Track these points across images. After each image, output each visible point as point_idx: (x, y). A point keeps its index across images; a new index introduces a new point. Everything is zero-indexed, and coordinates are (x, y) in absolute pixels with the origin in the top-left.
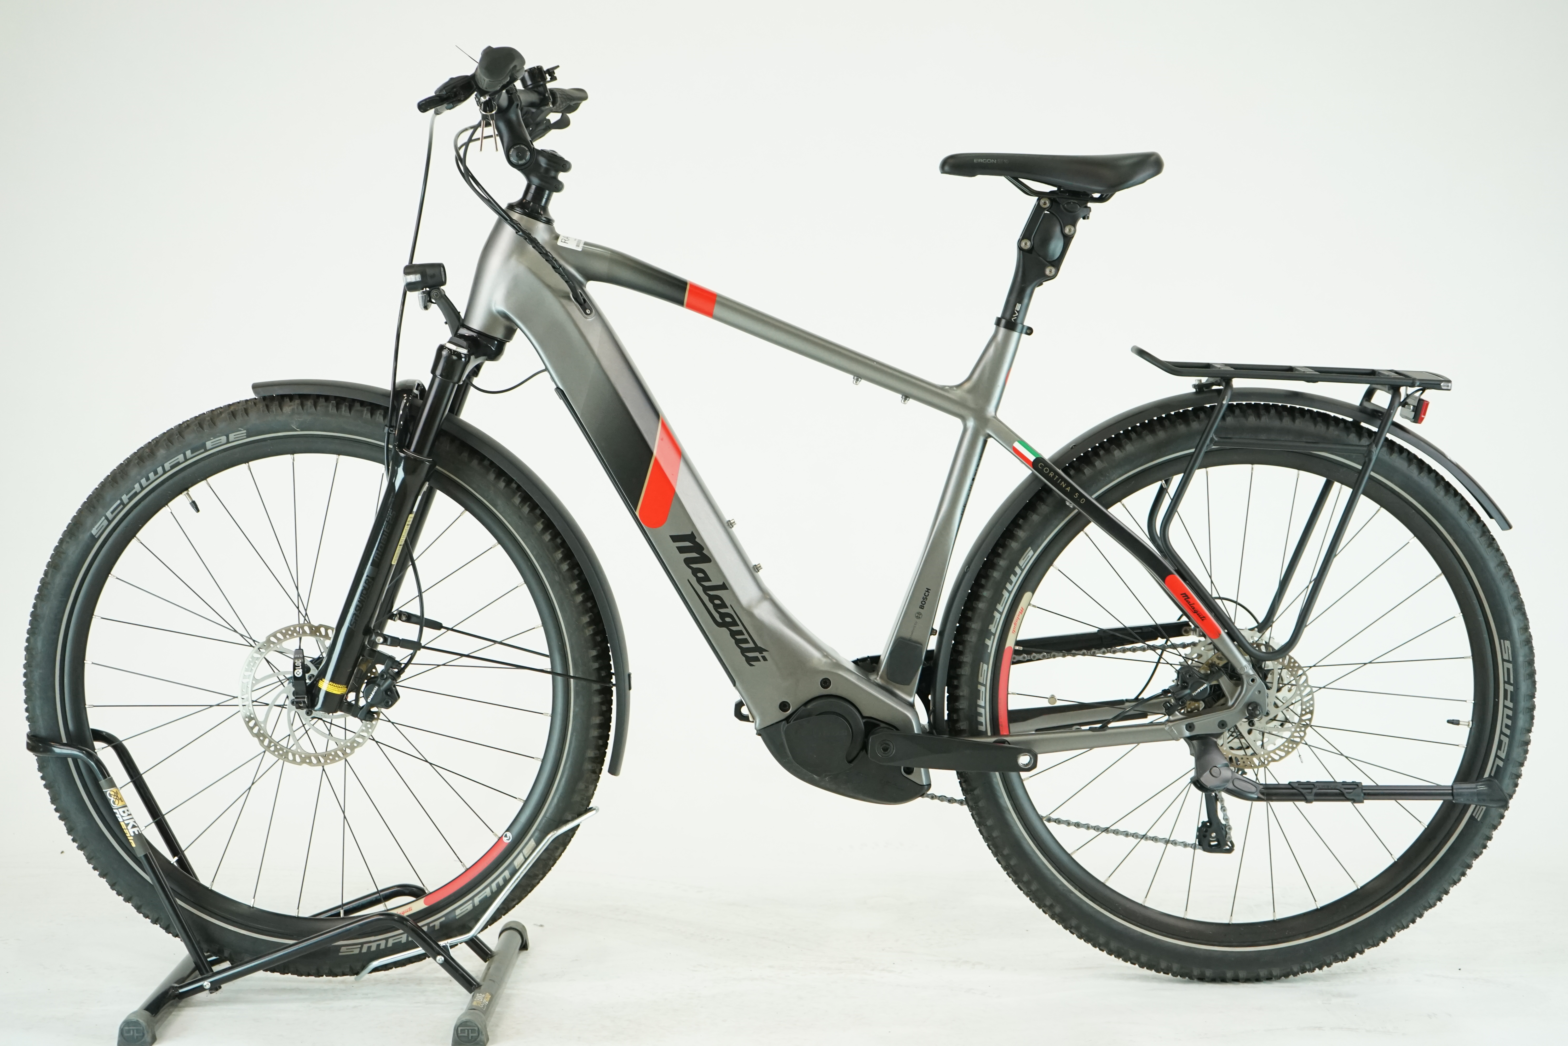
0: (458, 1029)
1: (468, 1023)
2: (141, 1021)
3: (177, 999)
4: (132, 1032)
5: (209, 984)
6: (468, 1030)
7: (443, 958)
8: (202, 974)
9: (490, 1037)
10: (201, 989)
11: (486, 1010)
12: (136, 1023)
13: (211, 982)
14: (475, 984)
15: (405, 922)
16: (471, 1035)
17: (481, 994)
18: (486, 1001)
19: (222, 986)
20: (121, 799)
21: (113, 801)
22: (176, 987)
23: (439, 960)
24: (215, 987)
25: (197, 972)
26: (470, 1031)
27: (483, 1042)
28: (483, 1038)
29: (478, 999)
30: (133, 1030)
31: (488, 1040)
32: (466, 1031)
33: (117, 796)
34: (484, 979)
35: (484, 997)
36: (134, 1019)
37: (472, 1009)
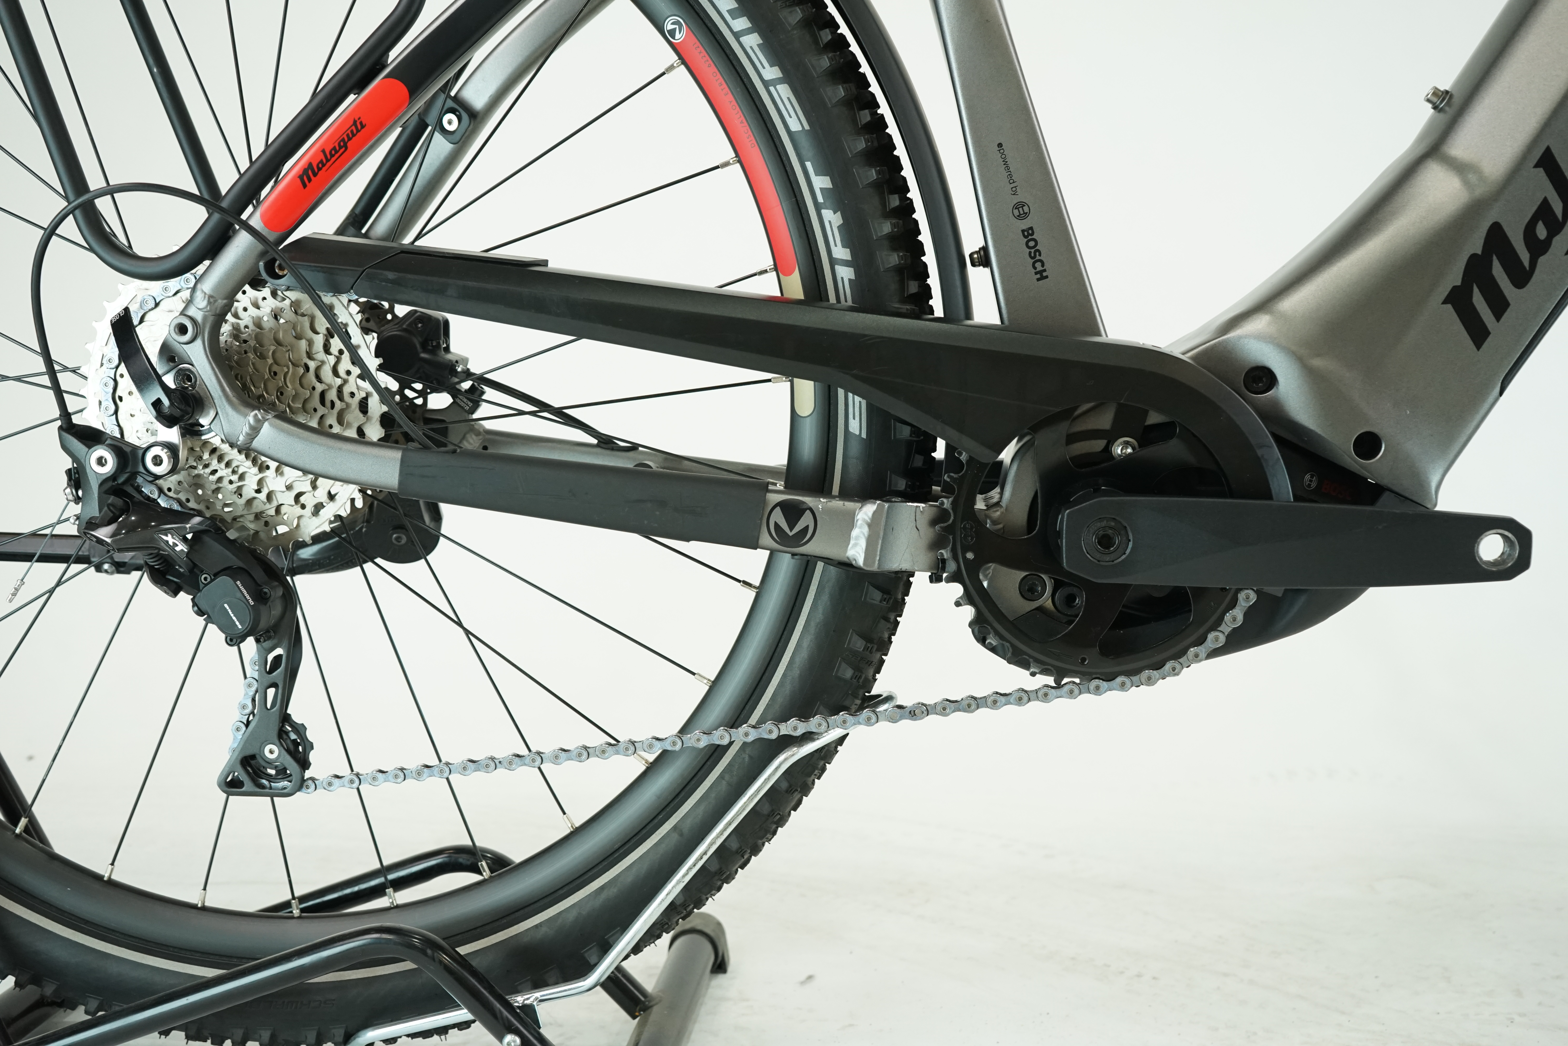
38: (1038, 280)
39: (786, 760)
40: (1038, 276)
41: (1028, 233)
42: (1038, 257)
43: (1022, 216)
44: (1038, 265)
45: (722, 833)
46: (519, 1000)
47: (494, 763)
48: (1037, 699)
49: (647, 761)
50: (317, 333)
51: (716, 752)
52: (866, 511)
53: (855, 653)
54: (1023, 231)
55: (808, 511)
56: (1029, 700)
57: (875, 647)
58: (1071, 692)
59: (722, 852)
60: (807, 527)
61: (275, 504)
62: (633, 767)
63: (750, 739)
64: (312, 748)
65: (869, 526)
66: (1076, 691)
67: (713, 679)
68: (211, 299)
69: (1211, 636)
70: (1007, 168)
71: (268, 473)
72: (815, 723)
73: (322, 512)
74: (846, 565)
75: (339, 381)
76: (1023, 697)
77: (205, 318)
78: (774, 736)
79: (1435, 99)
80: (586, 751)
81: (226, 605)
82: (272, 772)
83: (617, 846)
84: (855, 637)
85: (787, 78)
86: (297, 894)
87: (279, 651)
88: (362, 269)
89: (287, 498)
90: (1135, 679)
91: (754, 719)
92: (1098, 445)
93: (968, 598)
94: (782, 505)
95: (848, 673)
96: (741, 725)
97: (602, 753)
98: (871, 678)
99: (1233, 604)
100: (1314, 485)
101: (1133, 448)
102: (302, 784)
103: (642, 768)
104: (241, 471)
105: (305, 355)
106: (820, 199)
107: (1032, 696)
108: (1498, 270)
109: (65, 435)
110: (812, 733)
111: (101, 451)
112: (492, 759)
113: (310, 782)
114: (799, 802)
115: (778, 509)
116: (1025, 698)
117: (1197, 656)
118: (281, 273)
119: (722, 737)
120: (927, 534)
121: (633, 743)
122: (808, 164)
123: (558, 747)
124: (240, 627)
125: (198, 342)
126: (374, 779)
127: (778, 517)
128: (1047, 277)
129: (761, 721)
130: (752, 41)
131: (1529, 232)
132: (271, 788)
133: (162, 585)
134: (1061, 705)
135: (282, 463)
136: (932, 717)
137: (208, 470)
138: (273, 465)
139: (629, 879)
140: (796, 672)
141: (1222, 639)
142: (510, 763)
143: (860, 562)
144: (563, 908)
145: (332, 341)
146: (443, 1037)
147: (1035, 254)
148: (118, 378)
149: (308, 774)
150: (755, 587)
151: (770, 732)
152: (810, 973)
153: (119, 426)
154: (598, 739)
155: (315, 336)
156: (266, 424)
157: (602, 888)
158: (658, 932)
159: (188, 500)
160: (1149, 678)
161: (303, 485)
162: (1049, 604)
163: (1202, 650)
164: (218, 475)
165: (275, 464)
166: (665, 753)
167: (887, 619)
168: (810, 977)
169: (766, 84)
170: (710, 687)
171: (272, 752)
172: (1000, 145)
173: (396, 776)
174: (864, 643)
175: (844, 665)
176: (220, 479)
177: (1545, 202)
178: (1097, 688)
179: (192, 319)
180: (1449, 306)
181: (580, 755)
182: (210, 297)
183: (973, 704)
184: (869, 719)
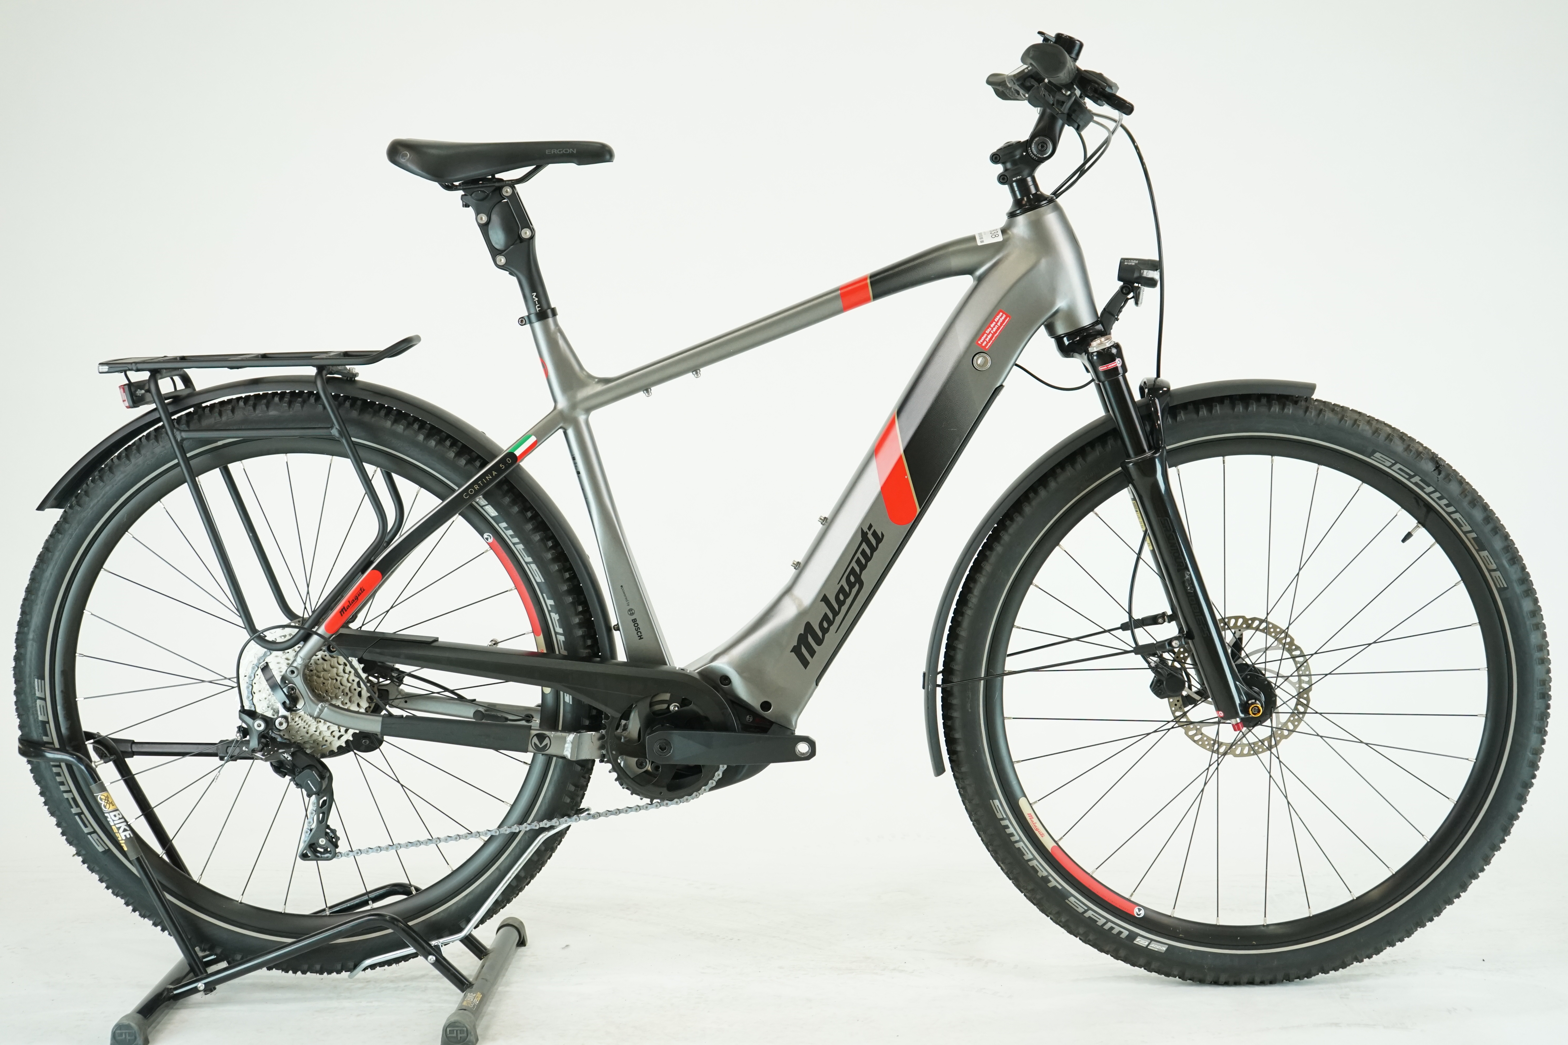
0: (446, 1029)
1: (456, 1024)
2: (133, 1024)
3: (172, 1000)
4: (124, 1036)
5: (204, 985)
6: (457, 1031)
7: (434, 958)
8: (196, 975)
9: (479, 1038)
10: (195, 990)
11: (477, 1011)
12: (128, 1027)
13: (205, 984)
14: (467, 983)
15: (395, 923)
16: (459, 1036)
17: (472, 994)
18: (477, 1001)
19: (217, 987)
20: (112, 803)
21: (104, 805)
22: (171, 989)
23: (430, 960)
24: (210, 988)
25: (192, 974)
26: (459, 1032)
27: (473, 1042)
28: (472, 1038)
29: (469, 999)
30: (125, 1033)
31: (477, 1040)
32: (455, 1031)
33: (108, 800)
34: (477, 978)
35: (475, 997)
36: (126, 1022)
37: (462, 1009)
38: (639, 639)
39: (542, 837)
40: (639, 638)
41: (634, 621)
42: (639, 630)
43: (632, 614)
44: (639, 633)
45: (517, 869)
46: (433, 943)
47: (419, 843)
48: (643, 809)
49: (484, 841)
50: (340, 665)
51: (514, 835)
52: (571, 737)
53: (571, 792)
54: (632, 620)
55: (547, 738)
56: (640, 810)
57: (579, 789)
58: (657, 806)
59: (517, 877)
60: (547, 744)
61: (322, 736)
62: (478, 843)
63: (528, 829)
64: (339, 839)
65: (572, 743)
66: (659, 805)
67: (512, 804)
68: (303, 659)
69: (710, 782)
70: (625, 595)
71: (320, 724)
72: (554, 822)
73: (342, 738)
74: (564, 758)
75: (349, 685)
76: (638, 808)
77: (301, 667)
78: (537, 828)
79: (794, 566)
80: (459, 837)
81: (309, 782)
82: (322, 850)
83: (472, 878)
84: (571, 785)
85: (535, 562)
86: (328, 906)
87: (325, 798)
88: (366, 649)
89: (328, 734)
90: (681, 800)
91: (529, 821)
92: (665, 706)
93: (614, 769)
94: (537, 735)
95: (568, 800)
96: (523, 824)
97: (466, 837)
98: (579, 802)
99: (718, 769)
100: (751, 720)
101: (678, 708)
102: (335, 855)
103: (482, 843)
104: (309, 724)
105: (335, 674)
106: (550, 609)
107: (641, 808)
108: (810, 640)
109: (241, 714)
110: (553, 826)
111: (258, 722)
112: (419, 841)
113: (339, 854)
114: (551, 856)
115: (535, 737)
116: (639, 809)
117: (705, 790)
118: (333, 650)
119: (516, 829)
120: (598, 743)
121: (478, 833)
122: (544, 595)
123: (446, 835)
124: (315, 790)
125: (299, 677)
126: (367, 851)
127: (535, 740)
128: (642, 638)
129: (532, 822)
130: (521, 547)
131: (821, 625)
132: (321, 857)
133: (280, 773)
134: (653, 811)
135: (325, 720)
136: (601, 818)
137: (296, 724)
138: (322, 721)
139: (479, 890)
140: (547, 801)
141: (714, 784)
142: (427, 843)
143: (569, 757)
144: (449, 905)
145: (346, 667)
146: (397, 965)
147: (637, 629)
148: (253, 684)
149: (337, 850)
150: (529, 764)
151: (536, 826)
152: (567, 944)
153: (254, 704)
154: (463, 832)
155: (340, 667)
156: (326, 708)
157: (467, 895)
158: (491, 914)
159: (284, 735)
160: (687, 800)
161: (335, 728)
162: (649, 768)
163: (707, 788)
164: (299, 725)
165: (323, 721)
166: (492, 836)
167: (584, 777)
168: (567, 946)
169: (526, 563)
170: (511, 807)
171: (322, 841)
172: (622, 586)
173: (377, 850)
174: (574, 788)
175: (566, 797)
176: (300, 727)
177: (826, 614)
178: (667, 804)
179: (296, 667)
180: (793, 653)
181: (456, 838)
182: (304, 659)
183: (618, 812)
184: (576, 819)
